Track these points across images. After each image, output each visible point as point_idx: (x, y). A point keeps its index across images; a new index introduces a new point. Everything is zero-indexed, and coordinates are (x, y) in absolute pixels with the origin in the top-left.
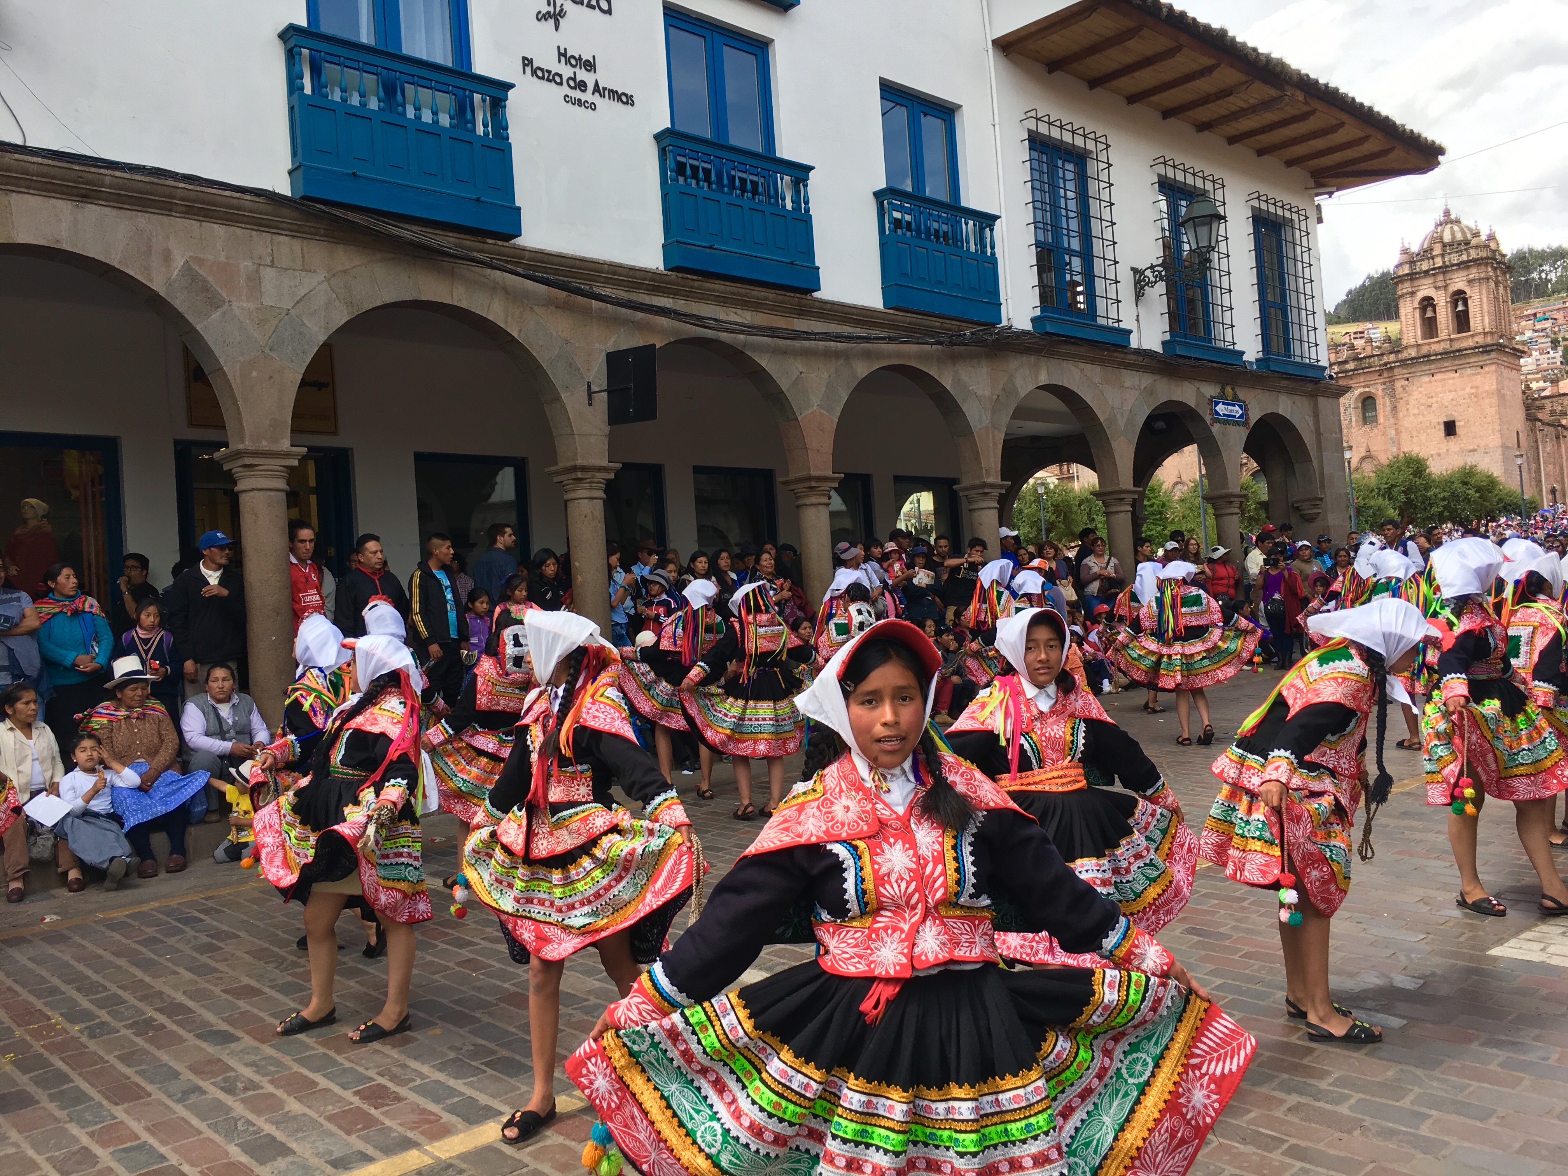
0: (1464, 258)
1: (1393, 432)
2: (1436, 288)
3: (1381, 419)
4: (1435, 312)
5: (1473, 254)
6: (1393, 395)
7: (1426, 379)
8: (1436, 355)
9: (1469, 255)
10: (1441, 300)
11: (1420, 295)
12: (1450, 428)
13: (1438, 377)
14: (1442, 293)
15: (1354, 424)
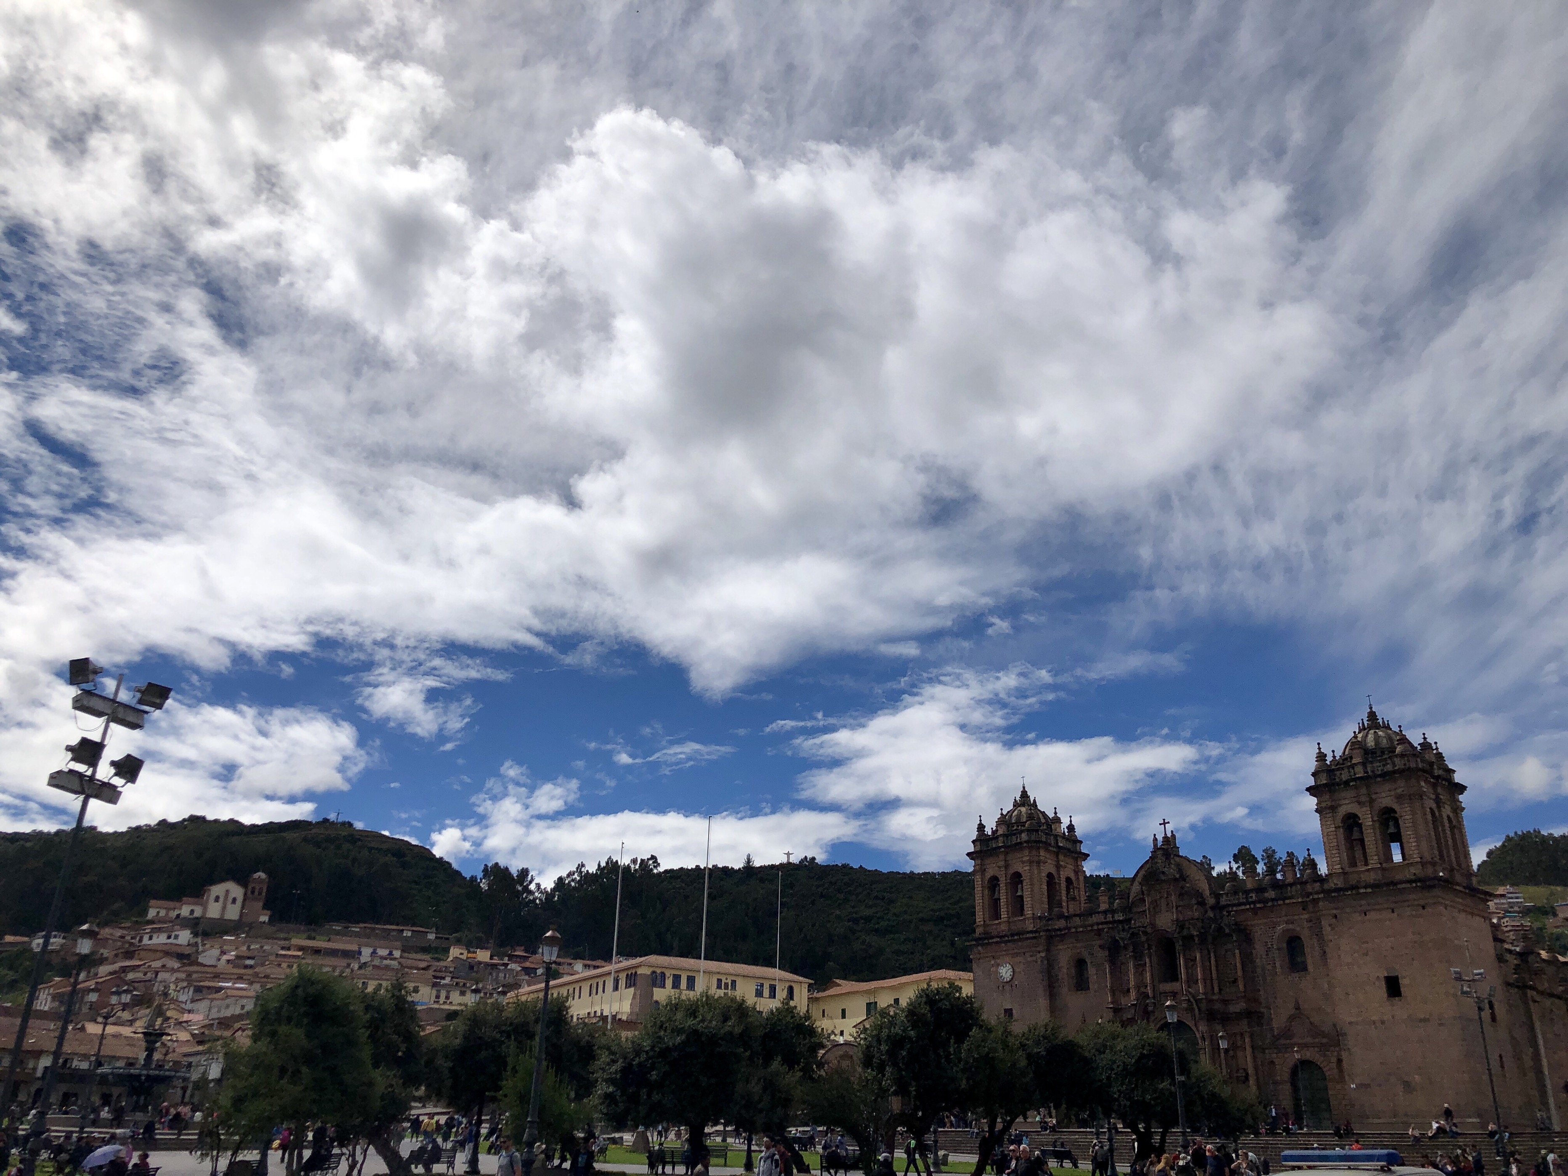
0: (1389, 767)
1: (1326, 986)
2: (1359, 803)
3: (1310, 968)
4: (1362, 833)
5: (1399, 763)
6: (1319, 935)
7: (1357, 917)
8: (1365, 887)
9: (1394, 765)
10: (1367, 819)
11: (1343, 810)
12: (1393, 987)
13: (1372, 915)
14: (1366, 809)
15: (1278, 970)
